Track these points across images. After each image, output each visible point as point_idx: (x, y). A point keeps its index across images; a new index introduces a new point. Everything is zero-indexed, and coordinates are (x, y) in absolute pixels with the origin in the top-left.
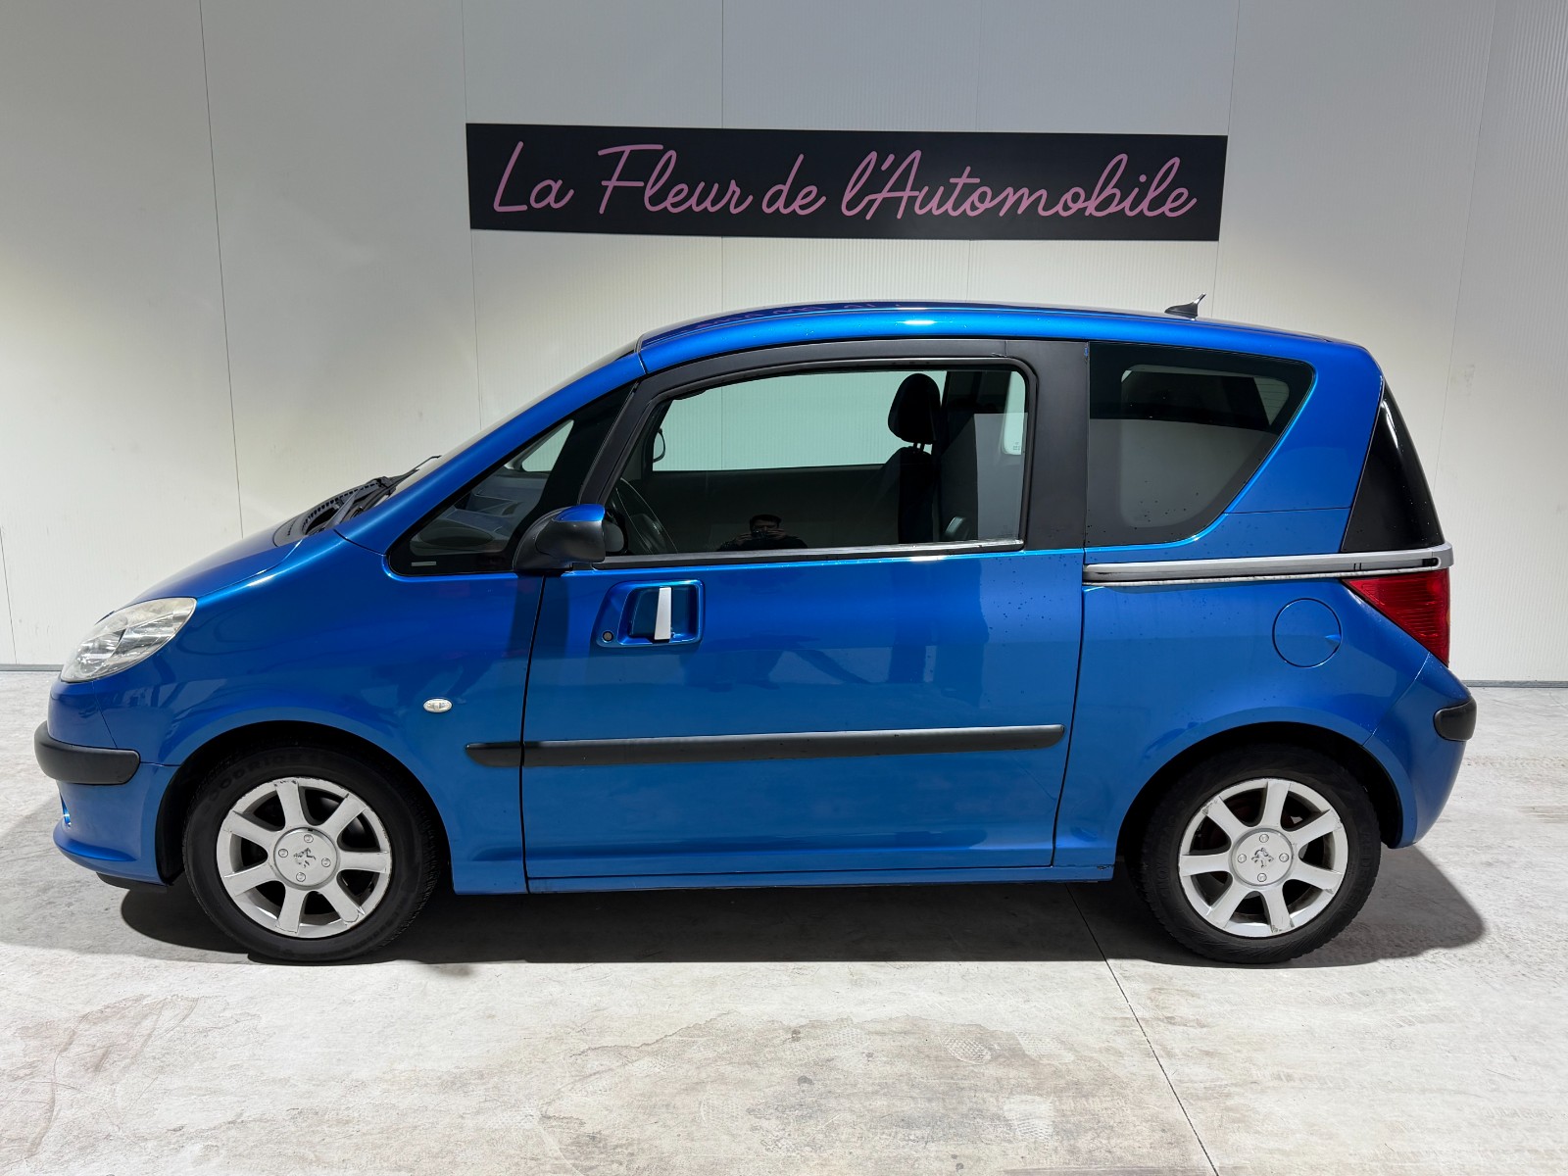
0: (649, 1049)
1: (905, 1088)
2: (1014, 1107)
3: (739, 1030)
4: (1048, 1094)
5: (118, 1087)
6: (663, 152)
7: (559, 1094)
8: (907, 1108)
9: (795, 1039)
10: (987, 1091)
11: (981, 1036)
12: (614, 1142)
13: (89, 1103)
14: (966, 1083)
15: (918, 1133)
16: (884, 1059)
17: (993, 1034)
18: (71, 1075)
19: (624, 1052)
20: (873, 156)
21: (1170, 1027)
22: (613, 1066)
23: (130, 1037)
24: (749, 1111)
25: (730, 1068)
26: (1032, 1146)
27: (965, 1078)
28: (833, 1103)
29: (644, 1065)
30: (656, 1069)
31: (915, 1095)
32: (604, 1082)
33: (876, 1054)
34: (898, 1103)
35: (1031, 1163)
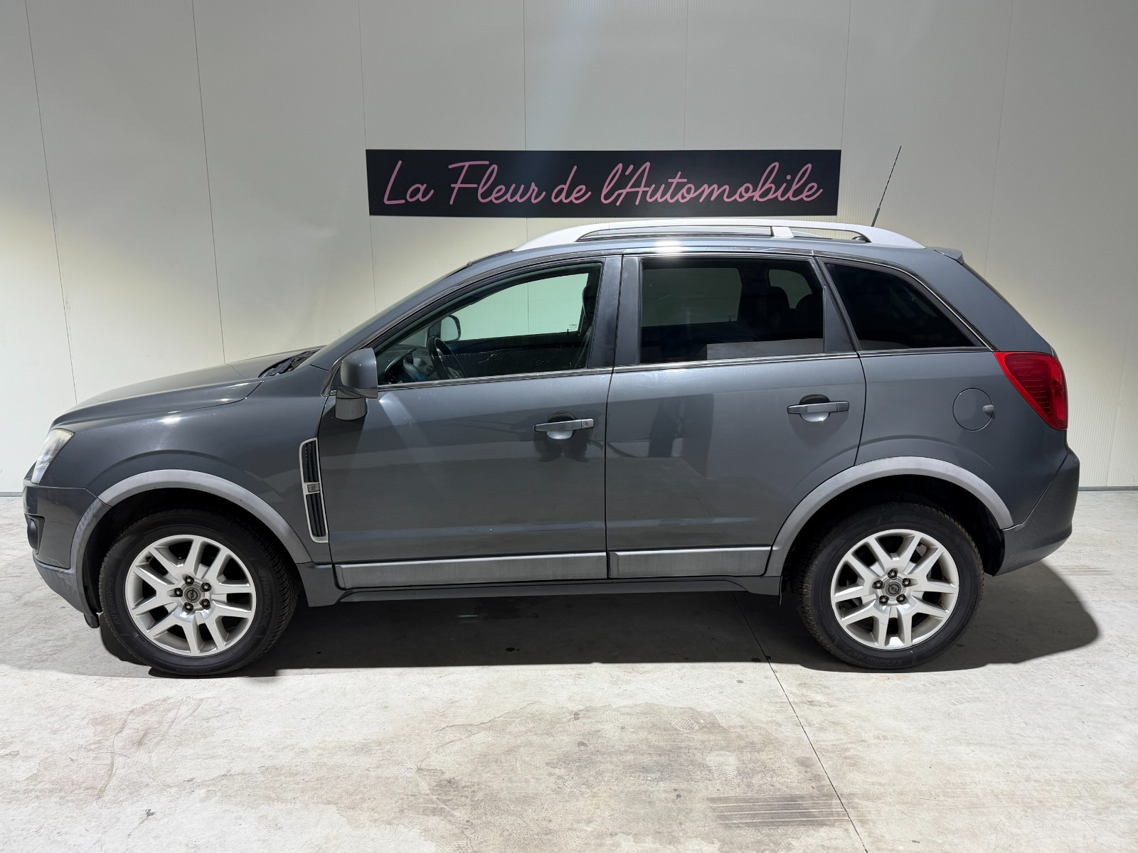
0: (485, 725)
1: (645, 748)
2: (712, 759)
3: (541, 713)
4: (734, 751)
5: (153, 755)
6: (488, 166)
7: (428, 755)
8: (646, 760)
9: (575, 719)
10: (696, 749)
11: (693, 714)
12: (463, 784)
13: (135, 765)
14: (683, 744)
15: (653, 776)
16: (632, 730)
17: (699, 713)
18: (123, 748)
19: (469, 728)
20: (620, 166)
21: (811, 707)
22: (463, 737)
23: (160, 723)
24: (547, 764)
25: (535, 737)
26: (724, 783)
27: (682, 741)
28: (600, 758)
29: (482, 737)
30: (489, 739)
31: (651, 752)
32: (457, 746)
33: (626, 727)
34: (641, 757)
35: (724, 793)
